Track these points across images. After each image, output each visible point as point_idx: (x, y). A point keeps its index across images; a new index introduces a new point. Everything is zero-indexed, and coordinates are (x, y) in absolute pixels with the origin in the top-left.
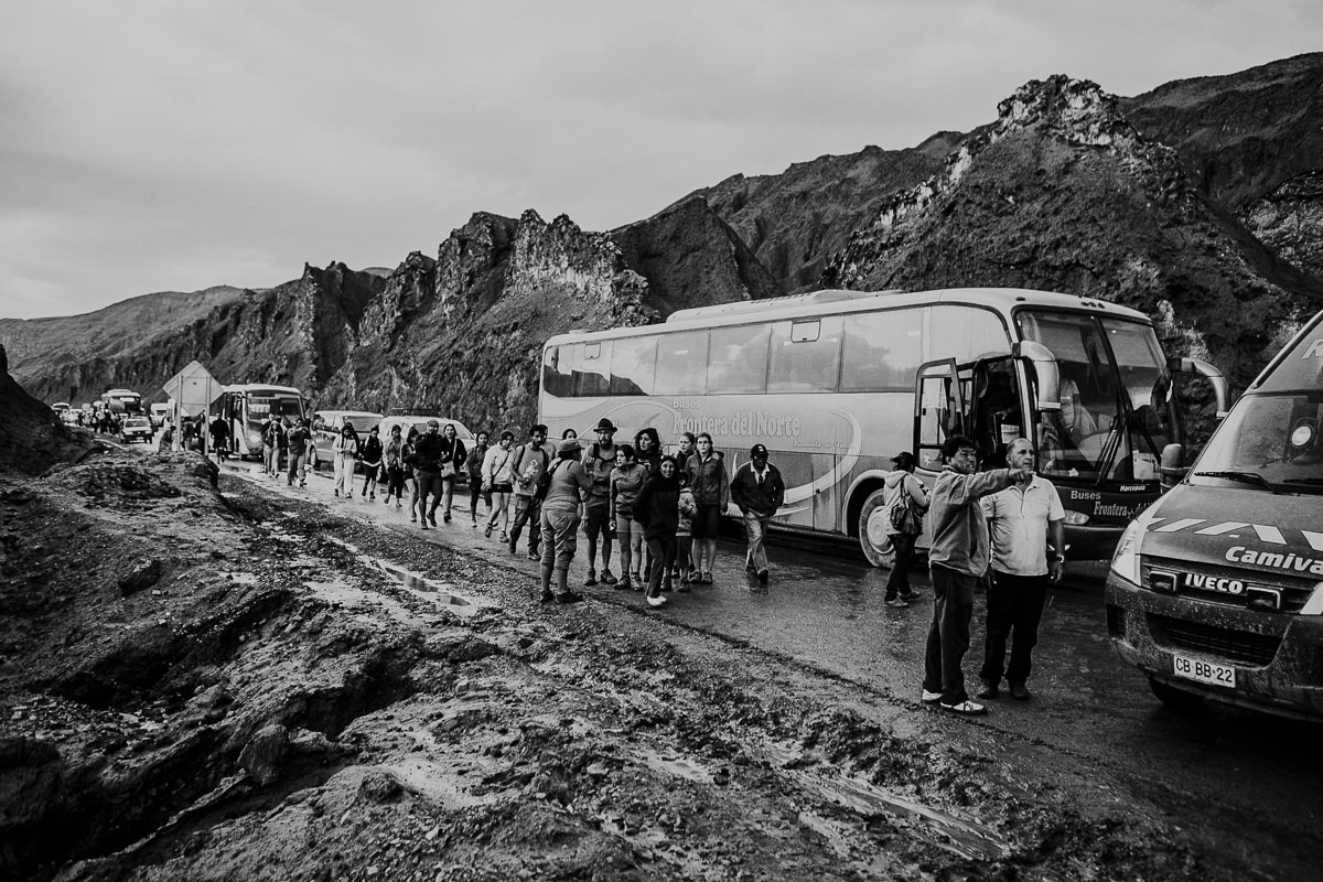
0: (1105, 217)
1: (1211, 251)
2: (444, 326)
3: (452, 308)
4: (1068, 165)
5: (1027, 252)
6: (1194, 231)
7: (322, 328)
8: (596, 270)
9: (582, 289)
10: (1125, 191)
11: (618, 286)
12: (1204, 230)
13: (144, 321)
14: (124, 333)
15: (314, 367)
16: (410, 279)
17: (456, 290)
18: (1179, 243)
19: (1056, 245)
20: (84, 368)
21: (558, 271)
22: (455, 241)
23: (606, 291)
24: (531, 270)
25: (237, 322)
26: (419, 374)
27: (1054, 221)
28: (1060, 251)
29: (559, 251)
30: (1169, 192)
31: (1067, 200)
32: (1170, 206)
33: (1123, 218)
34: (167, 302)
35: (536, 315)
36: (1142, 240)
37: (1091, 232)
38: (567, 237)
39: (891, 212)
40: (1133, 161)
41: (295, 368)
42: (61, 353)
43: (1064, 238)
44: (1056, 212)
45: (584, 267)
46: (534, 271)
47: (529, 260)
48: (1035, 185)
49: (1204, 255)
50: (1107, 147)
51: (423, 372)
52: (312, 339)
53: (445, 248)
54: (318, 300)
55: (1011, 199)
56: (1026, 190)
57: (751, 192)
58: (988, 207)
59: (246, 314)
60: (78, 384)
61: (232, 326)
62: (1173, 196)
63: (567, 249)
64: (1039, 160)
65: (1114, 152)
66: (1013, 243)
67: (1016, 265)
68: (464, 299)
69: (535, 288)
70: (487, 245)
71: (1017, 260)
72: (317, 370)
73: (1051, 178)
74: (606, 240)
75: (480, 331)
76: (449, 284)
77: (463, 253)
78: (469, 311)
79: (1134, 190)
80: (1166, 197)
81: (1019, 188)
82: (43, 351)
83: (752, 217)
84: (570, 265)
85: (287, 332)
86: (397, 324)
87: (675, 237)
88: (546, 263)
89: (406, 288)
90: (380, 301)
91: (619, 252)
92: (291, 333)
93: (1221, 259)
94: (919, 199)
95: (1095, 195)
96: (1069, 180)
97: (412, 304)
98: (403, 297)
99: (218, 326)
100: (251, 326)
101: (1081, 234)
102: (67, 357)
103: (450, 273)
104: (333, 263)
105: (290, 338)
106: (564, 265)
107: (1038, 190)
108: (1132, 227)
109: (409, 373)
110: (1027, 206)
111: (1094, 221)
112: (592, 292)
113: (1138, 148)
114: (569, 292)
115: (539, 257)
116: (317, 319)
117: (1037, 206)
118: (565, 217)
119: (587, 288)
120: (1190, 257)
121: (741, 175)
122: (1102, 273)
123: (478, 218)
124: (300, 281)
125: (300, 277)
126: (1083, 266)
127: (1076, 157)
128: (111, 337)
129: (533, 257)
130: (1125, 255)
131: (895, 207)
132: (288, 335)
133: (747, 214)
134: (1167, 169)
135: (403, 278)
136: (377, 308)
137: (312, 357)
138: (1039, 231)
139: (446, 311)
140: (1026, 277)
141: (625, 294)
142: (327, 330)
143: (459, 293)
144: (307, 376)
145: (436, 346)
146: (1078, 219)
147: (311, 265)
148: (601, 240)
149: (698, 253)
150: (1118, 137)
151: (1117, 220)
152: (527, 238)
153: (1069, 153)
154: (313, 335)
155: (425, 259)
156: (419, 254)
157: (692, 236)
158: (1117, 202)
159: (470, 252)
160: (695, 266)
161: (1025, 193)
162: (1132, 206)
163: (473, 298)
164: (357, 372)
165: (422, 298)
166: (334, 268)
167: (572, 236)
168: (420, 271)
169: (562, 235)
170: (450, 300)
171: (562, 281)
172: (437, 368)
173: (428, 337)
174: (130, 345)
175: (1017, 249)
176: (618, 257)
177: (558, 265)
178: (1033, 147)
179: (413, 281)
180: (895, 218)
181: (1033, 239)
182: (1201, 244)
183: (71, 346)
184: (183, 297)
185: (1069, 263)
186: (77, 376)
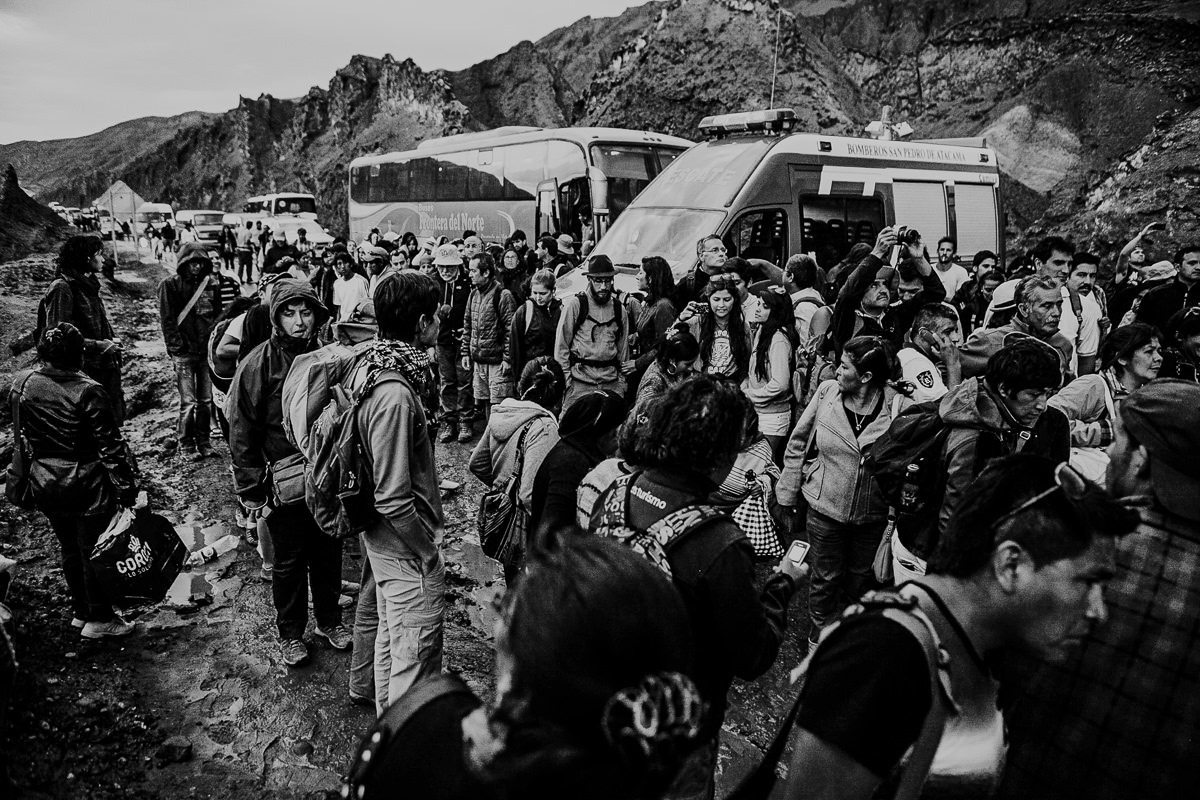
0: (740, 65)
1: (809, 91)
2: (334, 144)
3: (338, 130)
4: (723, 25)
5: (688, 91)
6: (800, 76)
7: (256, 146)
8: (432, 102)
9: (424, 116)
10: (757, 46)
11: (446, 113)
12: (806, 75)
13: (135, 141)
14: (120, 150)
15: (251, 177)
16: (311, 107)
17: (342, 116)
18: (787, 85)
19: (706, 86)
20: (89, 179)
21: (407, 102)
22: (339, 78)
23: (440, 117)
24: (390, 100)
25: (196, 142)
26: (316, 182)
27: (707, 67)
28: (709, 90)
29: (407, 87)
30: (787, 47)
31: (718, 53)
32: (787, 58)
33: (751, 66)
34: (151, 125)
35: (391, 136)
36: (761, 83)
37: (730, 76)
38: (412, 75)
39: (619, 58)
40: (767, 23)
41: (236, 178)
42: (72, 168)
43: (712, 81)
44: (710, 62)
45: (424, 99)
46: (392, 102)
47: (388, 93)
48: (700, 41)
49: (803, 94)
50: (750, 12)
51: (319, 180)
52: (248, 155)
53: (333, 82)
54: (250, 124)
55: (682, 51)
56: (694, 44)
57: (596, 30)
58: (667, 57)
59: (201, 136)
60: (85, 193)
61: (191, 145)
62: (789, 50)
63: (413, 84)
64: (705, 21)
65: (755, 15)
66: (680, 85)
67: (681, 100)
68: (347, 123)
69: (393, 115)
70: (362, 81)
71: (682, 97)
72: (253, 180)
73: (710, 36)
74: (439, 78)
75: (355, 149)
76: (336, 112)
77: (346, 88)
78: (351, 133)
79: (764, 45)
80: (785, 50)
81: (689, 43)
82: (58, 167)
83: (597, 51)
84: (415, 97)
85: (230, 150)
86: (305, 143)
87: (509, 72)
88: (400, 96)
89: (309, 115)
90: (291, 126)
91: (447, 87)
92: (233, 150)
93: (813, 98)
94: (637, 48)
95: (736, 49)
96: (722, 37)
97: (315, 127)
98: (307, 122)
99: (180, 146)
100: (205, 145)
101: (723, 78)
102: (76, 171)
103: (337, 103)
104: (262, 95)
105: (232, 154)
106: (412, 97)
107: (702, 44)
108: (757, 73)
109: (309, 181)
110: (692, 56)
111: (732, 68)
112: (430, 118)
113: (770, 13)
114: (415, 118)
115: (394, 92)
116: (252, 139)
117: (698, 57)
118: (410, 60)
119: (426, 115)
120: (794, 95)
121: (589, 17)
122: (732, 108)
123: (357, 60)
124: (237, 109)
125: (237, 106)
126: (720, 102)
127: (731, 19)
128: (110, 153)
129: (391, 91)
130: (748, 94)
131: (622, 54)
132: (230, 152)
133: (593, 48)
134: (786, 29)
135: (306, 108)
136: (290, 131)
137: (248, 169)
138: (697, 76)
139: (335, 133)
140: (686, 110)
141: (451, 119)
142: (260, 147)
143: (344, 118)
144: (246, 183)
145: (328, 160)
146: (723, 67)
147: (245, 96)
148: (435, 77)
149: (527, 84)
150: (758, 4)
151: (747, 68)
152: (386, 76)
153: (726, 15)
154: (249, 152)
155: (321, 91)
156: (317, 88)
157: (522, 71)
158: (750, 54)
159: (351, 86)
160: (524, 93)
161: (691, 48)
162: (760, 58)
163: (353, 123)
164: (276, 180)
165: (322, 123)
166: (263, 99)
167: (416, 75)
168: (317, 101)
169: (408, 73)
170: (338, 124)
171: (410, 110)
172: (327, 178)
173: (322, 153)
174: (126, 160)
175: (682, 89)
176: (447, 91)
177: (407, 97)
178: (703, 11)
179: (314, 108)
180: (622, 63)
181: (693, 81)
182: (802, 87)
183: (79, 162)
184: (165, 120)
185: (713, 100)
186: (84, 186)
